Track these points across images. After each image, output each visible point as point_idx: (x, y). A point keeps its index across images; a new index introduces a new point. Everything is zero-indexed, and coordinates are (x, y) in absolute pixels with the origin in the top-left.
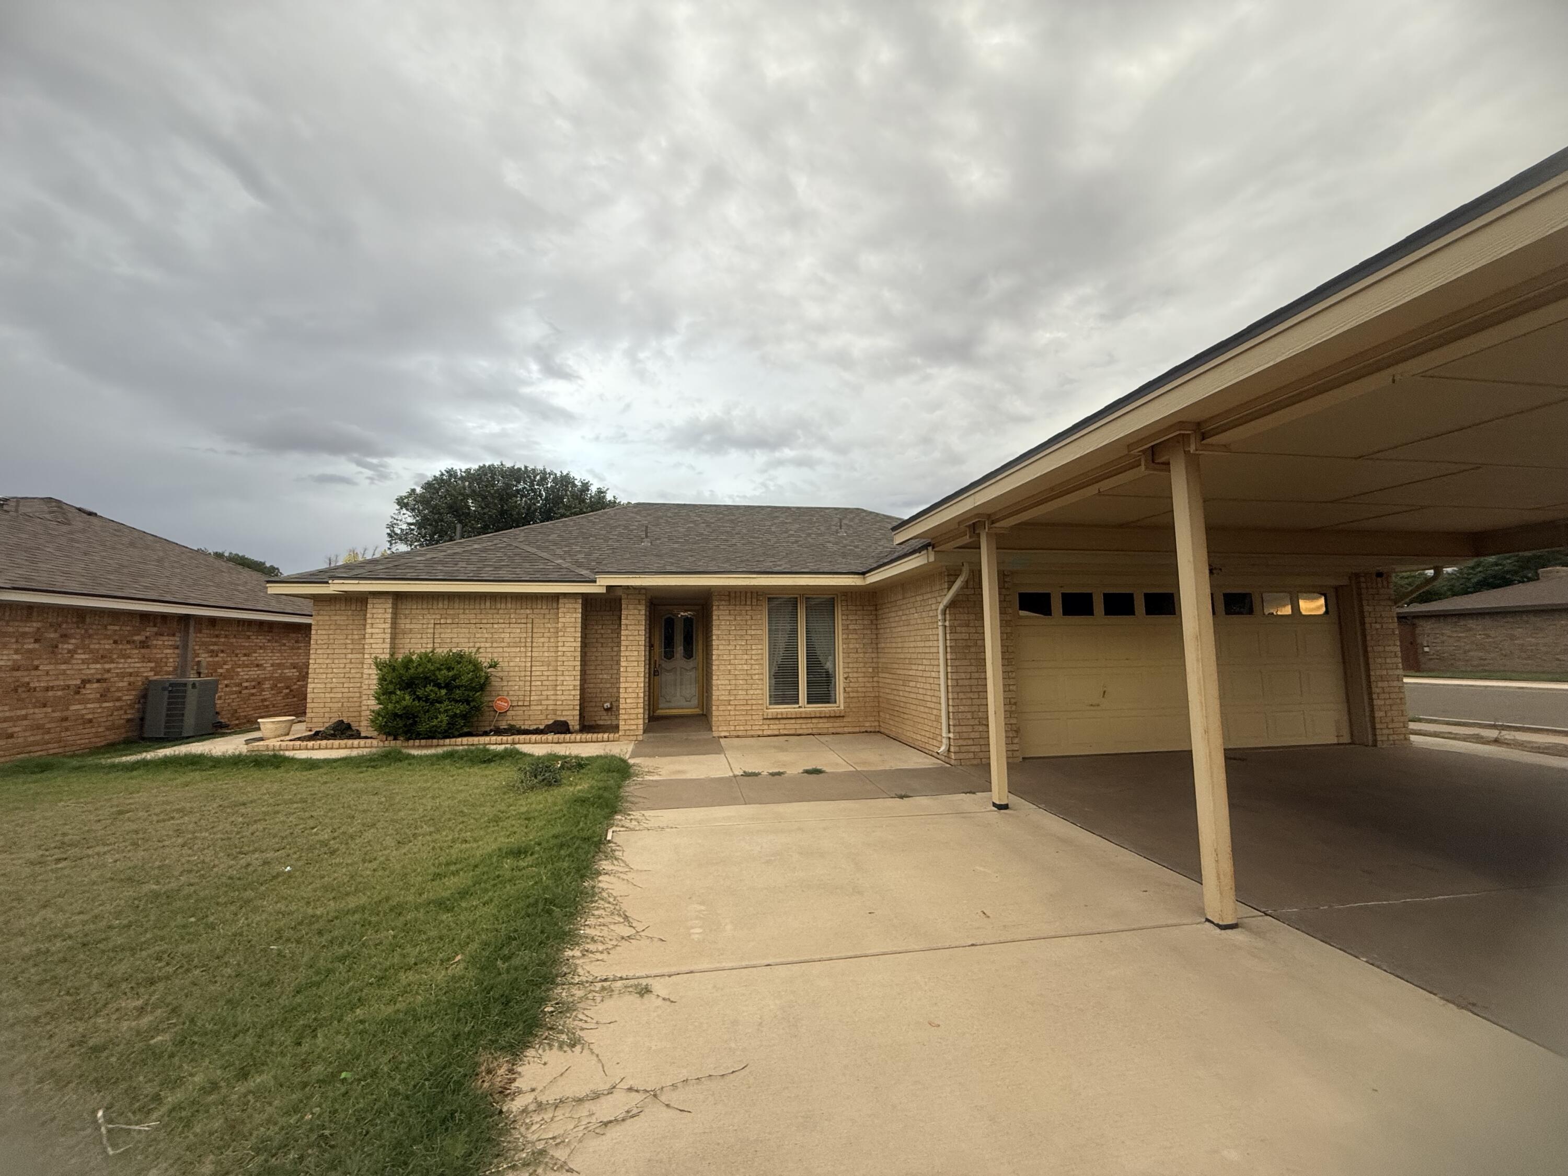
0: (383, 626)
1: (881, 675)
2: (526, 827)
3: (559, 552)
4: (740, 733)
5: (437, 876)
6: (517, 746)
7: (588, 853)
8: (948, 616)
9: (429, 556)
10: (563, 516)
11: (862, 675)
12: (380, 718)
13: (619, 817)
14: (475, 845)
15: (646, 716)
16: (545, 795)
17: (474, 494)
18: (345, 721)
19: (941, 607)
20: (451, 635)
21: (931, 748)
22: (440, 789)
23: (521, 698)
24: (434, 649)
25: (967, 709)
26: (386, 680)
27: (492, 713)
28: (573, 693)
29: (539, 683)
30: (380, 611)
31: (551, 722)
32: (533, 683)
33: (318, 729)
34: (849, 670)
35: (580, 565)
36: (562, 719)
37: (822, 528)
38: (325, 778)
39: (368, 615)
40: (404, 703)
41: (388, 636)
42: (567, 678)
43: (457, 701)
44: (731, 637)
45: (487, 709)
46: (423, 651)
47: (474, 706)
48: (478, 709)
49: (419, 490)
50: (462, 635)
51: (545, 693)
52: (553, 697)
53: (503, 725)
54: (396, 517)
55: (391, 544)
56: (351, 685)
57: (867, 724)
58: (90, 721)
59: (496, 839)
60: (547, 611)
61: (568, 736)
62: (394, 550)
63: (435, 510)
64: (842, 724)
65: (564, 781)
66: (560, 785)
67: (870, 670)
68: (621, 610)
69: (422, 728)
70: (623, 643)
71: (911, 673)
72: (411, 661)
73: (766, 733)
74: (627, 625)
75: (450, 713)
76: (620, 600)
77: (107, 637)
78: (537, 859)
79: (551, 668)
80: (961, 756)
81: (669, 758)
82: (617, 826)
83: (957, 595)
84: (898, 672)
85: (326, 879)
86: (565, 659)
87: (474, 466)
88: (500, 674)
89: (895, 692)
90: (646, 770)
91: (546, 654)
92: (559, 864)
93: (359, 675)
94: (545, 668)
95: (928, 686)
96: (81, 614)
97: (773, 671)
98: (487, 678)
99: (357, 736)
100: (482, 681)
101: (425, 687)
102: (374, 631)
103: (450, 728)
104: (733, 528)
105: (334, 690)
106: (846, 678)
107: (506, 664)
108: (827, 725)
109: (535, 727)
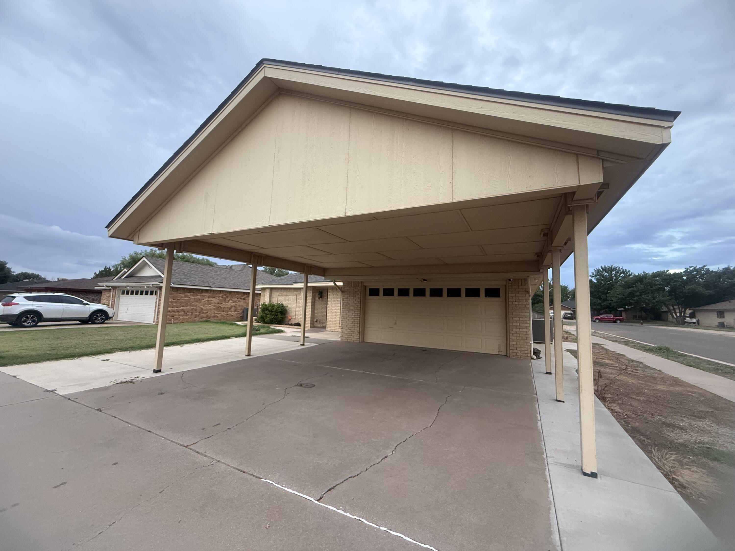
20: (280, 299)
23: (293, 315)
24: (278, 302)
32: (296, 312)
44: (332, 301)
50: (283, 299)
58: (233, 316)
77: (236, 297)
96: (231, 292)
107: (291, 307)
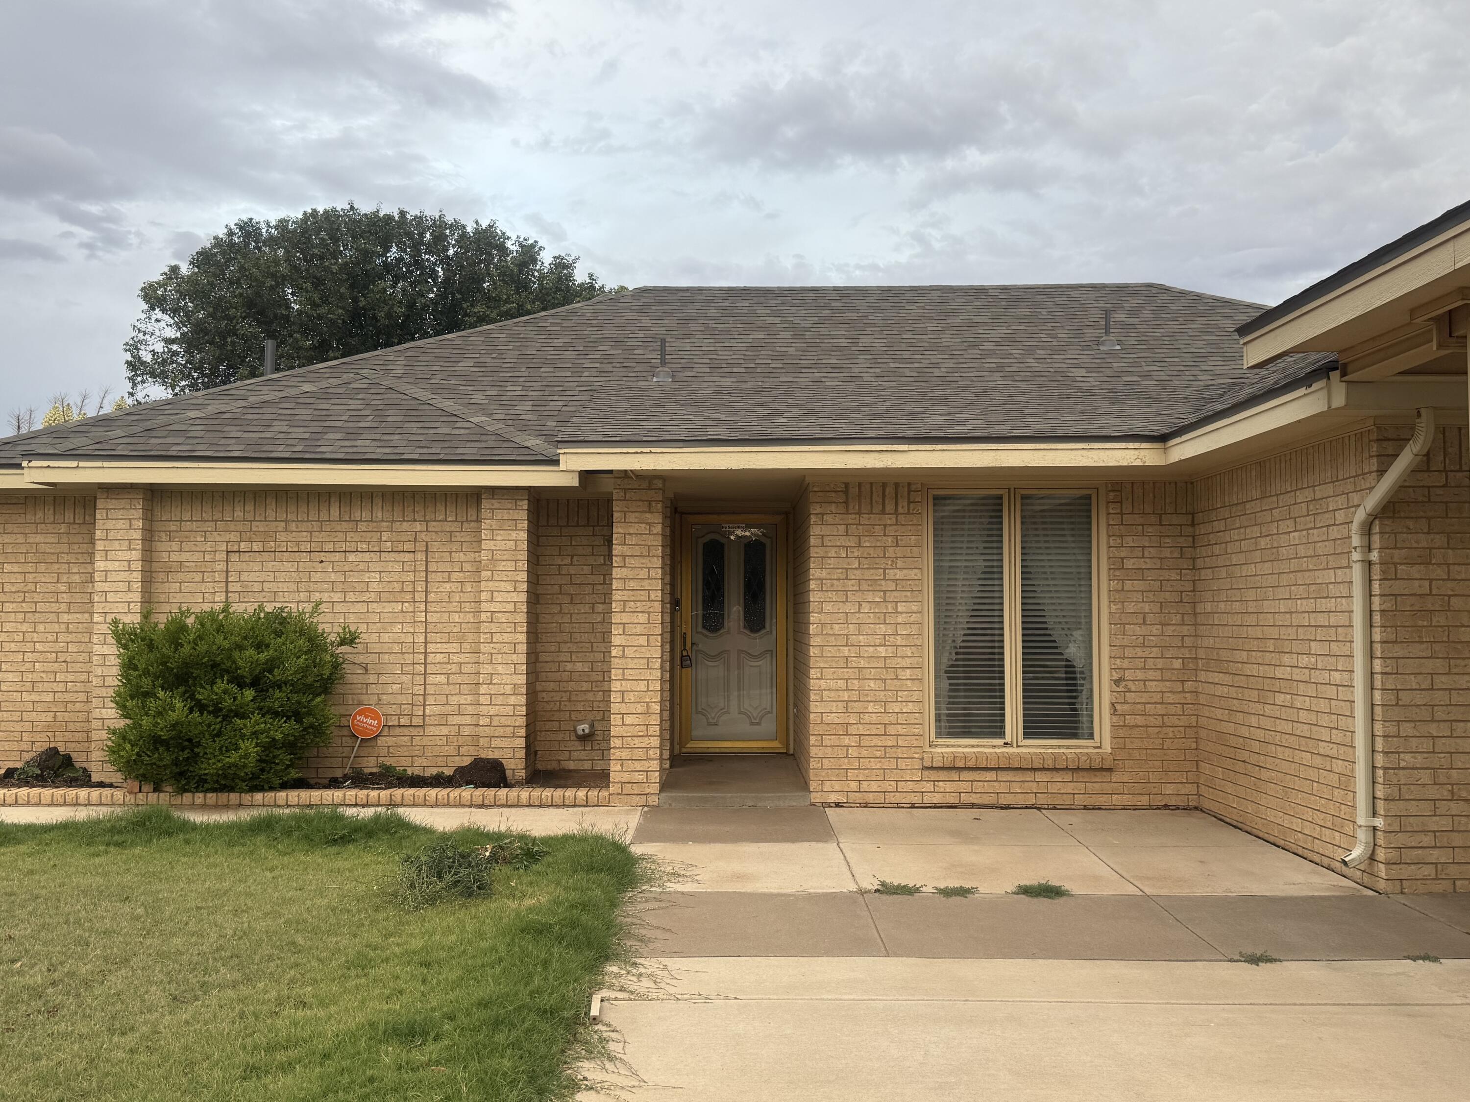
0: (127, 555)
1: (1202, 676)
2: (424, 982)
3: (478, 398)
4: (870, 798)
5: (252, 1071)
6: (401, 811)
7: (550, 1042)
8: (1376, 539)
9: (211, 409)
10: (483, 320)
11: (1157, 675)
12: (128, 747)
13: (615, 969)
14: (321, 1013)
15: (666, 754)
16: (461, 914)
17: (295, 277)
18: (61, 749)
19: (1360, 515)
20: (263, 576)
21: (1329, 850)
22: (248, 895)
23: (407, 709)
24: (228, 604)
25: (1419, 760)
26: (136, 668)
27: (348, 741)
28: (512, 700)
29: (442, 679)
30: (120, 524)
31: (466, 761)
32: (431, 679)
33: (11, 765)
34: (1126, 664)
35: (523, 427)
36: (491, 755)
37: (1062, 334)
38: (28, 864)
39: (98, 534)
40: (173, 716)
41: (137, 576)
42: (500, 669)
43: (276, 714)
44: (851, 585)
45: (336, 732)
46: (207, 607)
47: (311, 726)
48: (319, 730)
49: (185, 269)
50: (282, 577)
51: (454, 700)
52: (470, 709)
53: (370, 766)
54: (143, 327)
55: (134, 385)
56: (70, 677)
57: (1169, 789)
59: (363, 1002)
60: (455, 527)
61: (503, 792)
62: (140, 396)
63: (218, 309)
64: (1108, 788)
65: (498, 887)
66: (489, 896)
67: (1177, 664)
68: (611, 525)
69: (209, 767)
70: (617, 596)
71: (1280, 673)
72: (183, 628)
73: (928, 799)
74: (624, 557)
75: (263, 739)
76: (609, 502)
78: (448, 1048)
79: (467, 647)
80: (1406, 872)
81: (717, 848)
82: (611, 987)
83: (1401, 488)
84: (1249, 669)
85: (44, 1062)
86: (494, 627)
87: (296, 214)
88: (361, 659)
89: (1240, 717)
90: (669, 869)
91: (456, 617)
92: (493, 1063)
93: (84, 657)
94: (454, 647)
95: (1323, 705)
97: (945, 661)
98: (336, 666)
99: (84, 780)
100: (327, 673)
101: (213, 683)
102: (110, 566)
103: (262, 770)
104: (854, 340)
105: (40, 687)
106: (1117, 682)
107: (374, 637)
108: (1070, 788)
109: (434, 771)
